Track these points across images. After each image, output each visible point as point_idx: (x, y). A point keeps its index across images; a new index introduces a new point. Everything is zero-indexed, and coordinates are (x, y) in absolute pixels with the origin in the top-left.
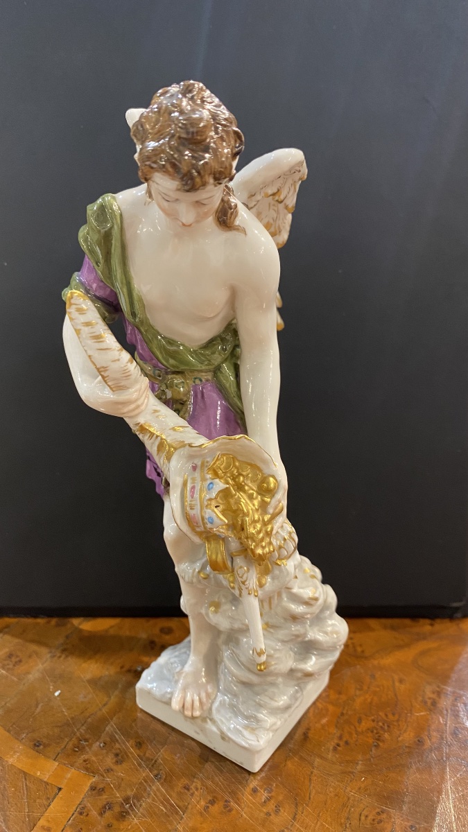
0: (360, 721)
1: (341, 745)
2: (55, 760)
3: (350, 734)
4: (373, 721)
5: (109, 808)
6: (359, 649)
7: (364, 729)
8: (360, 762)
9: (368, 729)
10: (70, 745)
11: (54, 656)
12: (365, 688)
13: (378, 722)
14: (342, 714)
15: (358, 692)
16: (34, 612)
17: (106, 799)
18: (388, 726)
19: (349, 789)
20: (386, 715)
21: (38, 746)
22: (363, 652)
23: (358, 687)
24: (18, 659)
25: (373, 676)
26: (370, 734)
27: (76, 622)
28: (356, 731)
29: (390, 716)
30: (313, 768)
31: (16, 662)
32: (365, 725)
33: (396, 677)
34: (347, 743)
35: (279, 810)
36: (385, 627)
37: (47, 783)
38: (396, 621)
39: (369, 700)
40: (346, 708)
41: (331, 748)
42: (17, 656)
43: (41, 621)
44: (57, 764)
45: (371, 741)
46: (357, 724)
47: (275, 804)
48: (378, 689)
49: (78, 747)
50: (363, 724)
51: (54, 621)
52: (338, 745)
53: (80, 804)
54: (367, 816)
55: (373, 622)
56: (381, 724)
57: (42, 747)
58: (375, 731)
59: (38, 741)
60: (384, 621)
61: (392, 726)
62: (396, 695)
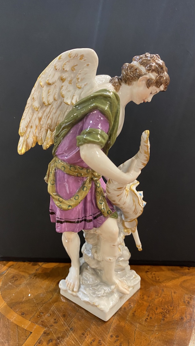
0: (157, 309)
1: (148, 319)
2: (29, 320)
3: (152, 314)
4: (162, 309)
5: (51, 342)
6: (157, 279)
7: (158, 313)
8: (156, 326)
9: (160, 312)
10: (36, 314)
11: (31, 278)
12: (159, 295)
13: (164, 310)
14: (149, 306)
15: (156, 297)
16: (24, 260)
17: (50, 337)
18: (169, 312)
19: (151, 337)
20: (168, 307)
21: (23, 315)
22: (159, 280)
23: (157, 294)
24: (16, 279)
25: (163, 290)
26: (161, 315)
27: (40, 264)
28: (155, 313)
29: (170, 307)
30: (136, 328)
31: (15, 280)
33: (173, 291)
34: (151, 318)
35: (121, 345)
36: (169, 270)
37: (26, 330)
38: (174, 267)
39: (161, 300)
40: (151, 303)
41: (144, 320)
42: (16, 277)
43: (26, 264)
44: (30, 322)
45: (161, 317)
46: (155, 310)
47: (120, 343)
48: (165, 296)
49: (39, 316)
50: (158, 310)
51: (32, 263)
52: (147, 319)
53: (39, 339)
55: (163, 268)
56: (165, 310)
57: (24, 315)
58: (163, 313)
59: (23, 313)
60: (168, 267)
61: (170, 312)
62: (172, 299)
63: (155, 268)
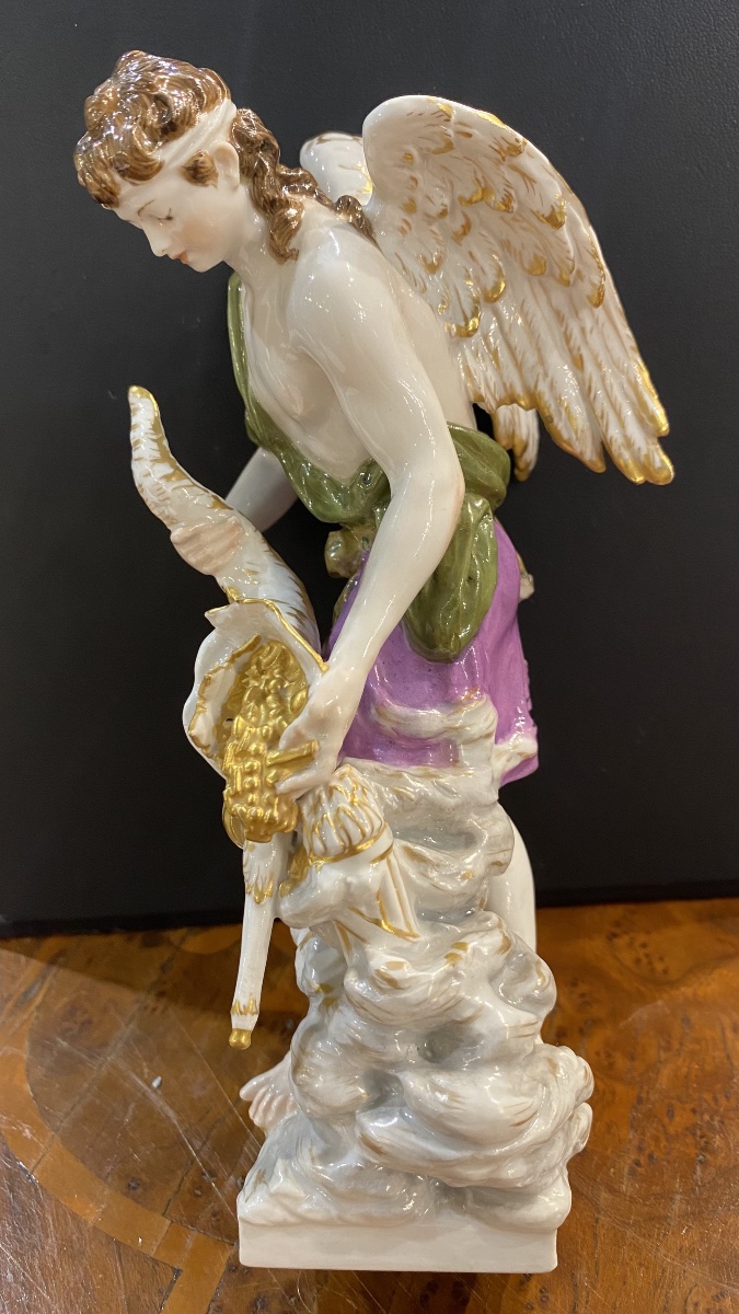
0: (671, 1113)
1: (642, 1162)
2: (163, 1214)
3: (657, 1139)
4: (694, 1111)
5: (262, 1308)
6: (659, 967)
7: (680, 1130)
8: (678, 1197)
9: (687, 1129)
10: (187, 1184)
11: (146, 1008)
12: (676, 1045)
13: (702, 1115)
14: (640, 1100)
15: (663, 1055)
16: (104, 926)
17: (257, 1287)
18: (722, 1122)
19: (663, 1251)
20: (716, 1100)
21: (134, 1188)
22: (665, 971)
23: (663, 1044)
24: (86, 1016)
25: (686, 1020)
26: (689, 1140)
27: (174, 936)
28: (666, 1133)
29: (723, 1101)
30: (599, 1213)
31: (83, 1024)
32: (681, 1119)
33: (727, 1021)
34: (651, 1157)
35: (547, 1297)
36: (700, 918)
37: (155, 1261)
38: (718, 903)
39: (684, 1070)
40: (646, 1088)
41: (626, 1170)
42: (85, 1012)
43: (117, 940)
44: (168, 1222)
45: (692, 1151)
46: (666, 1120)
47: (539, 1287)
48: (698, 1047)
49: (200, 1188)
50: (677, 1119)
51: (139, 937)
52: (638, 1163)
53: (213, 1301)
54: (696, 1304)
55: (676, 908)
56: (707, 1117)
57: (140, 1190)
58: (698, 1133)
59: (133, 1179)
60: (698, 905)
61: (726, 1122)
62: (728, 1057)
63: (644, 913)
